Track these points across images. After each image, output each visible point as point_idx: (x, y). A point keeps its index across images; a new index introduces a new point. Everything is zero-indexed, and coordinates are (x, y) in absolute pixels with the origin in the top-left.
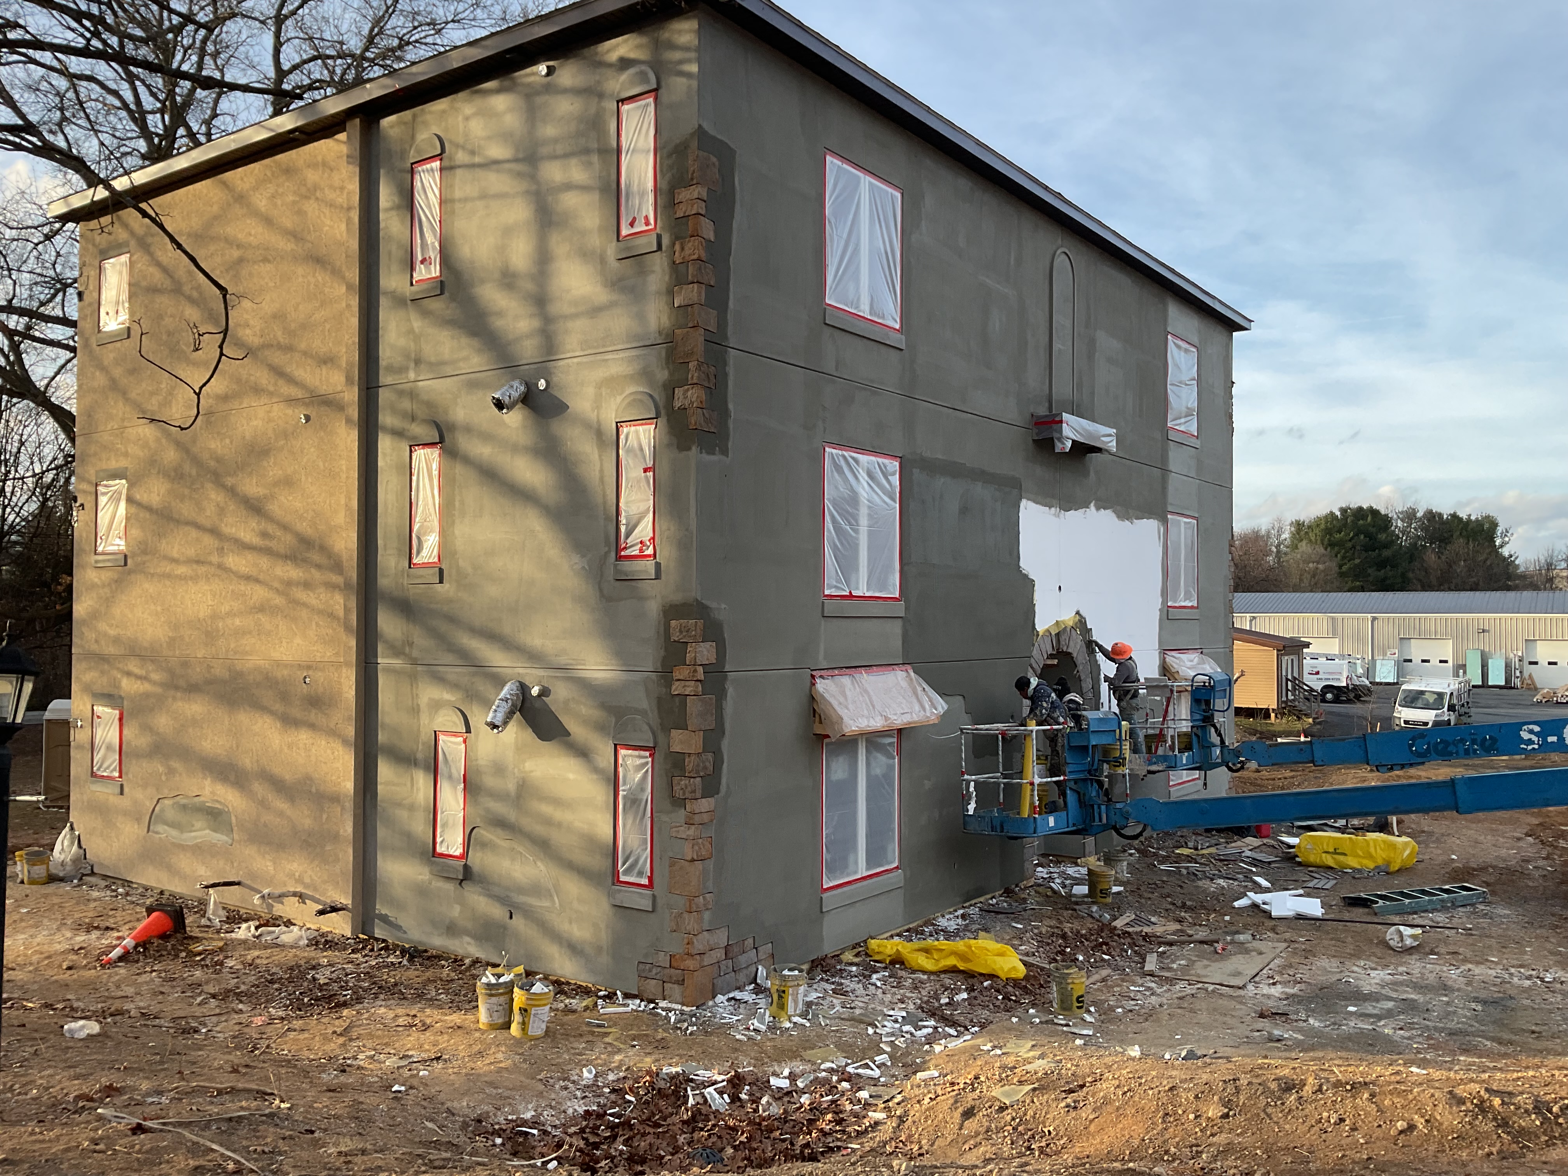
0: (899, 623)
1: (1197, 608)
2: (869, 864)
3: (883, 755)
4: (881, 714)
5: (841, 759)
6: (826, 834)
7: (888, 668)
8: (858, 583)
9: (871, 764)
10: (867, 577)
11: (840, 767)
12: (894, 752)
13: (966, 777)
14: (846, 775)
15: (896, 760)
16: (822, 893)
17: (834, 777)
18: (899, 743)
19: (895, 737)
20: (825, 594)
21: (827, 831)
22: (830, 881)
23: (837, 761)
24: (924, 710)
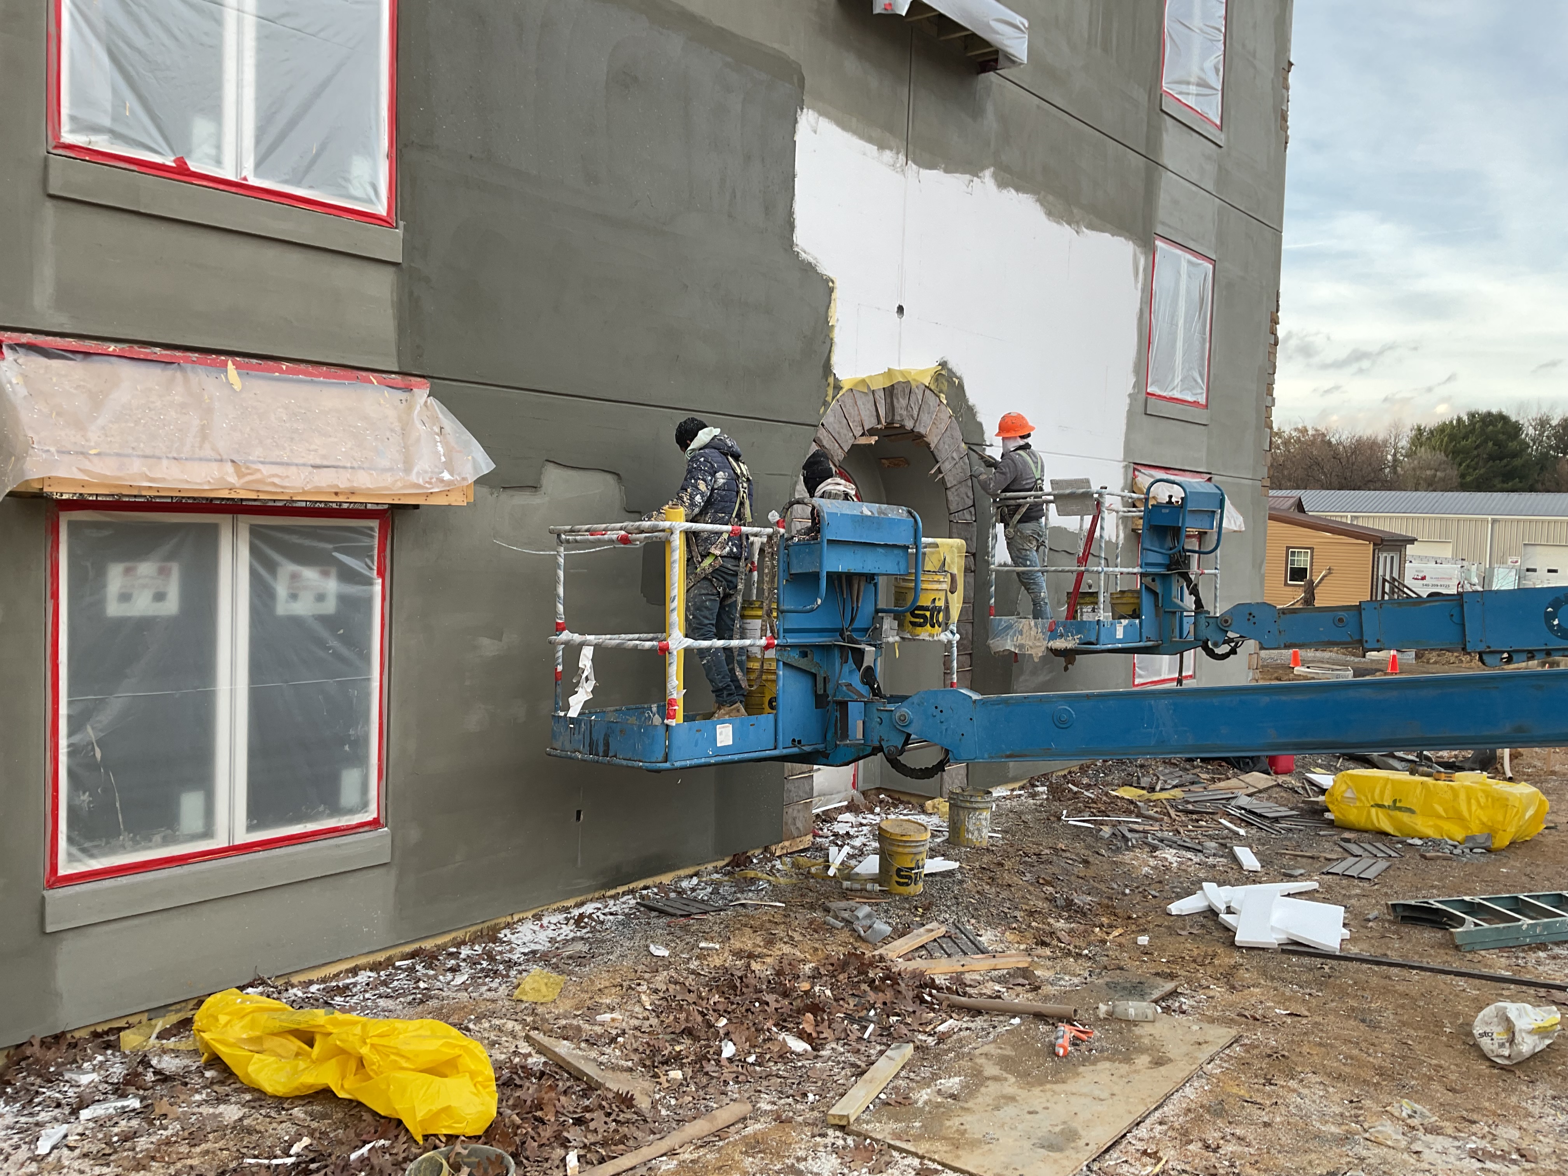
0: (387, 276)
1: (1206, 406)
3: (325, 574)
4: (225, 457)
5: (146, 568)
6: (69, 746)
7: (340, 372)
8: (219, 147)
9: (274, 589)
10: (258, 141)
11: (144, 586)
12: (371, 569)
13: (566, 635)
14: (171, 606)
15: (378, 588)
16: (51, 887)
17: (114, 609)
18: (384, 551)
19: (372, 537)
20: (62, 140)
21: (76, 739)
22: (92, 856)
23: (128, 571)
24: (408, 470)
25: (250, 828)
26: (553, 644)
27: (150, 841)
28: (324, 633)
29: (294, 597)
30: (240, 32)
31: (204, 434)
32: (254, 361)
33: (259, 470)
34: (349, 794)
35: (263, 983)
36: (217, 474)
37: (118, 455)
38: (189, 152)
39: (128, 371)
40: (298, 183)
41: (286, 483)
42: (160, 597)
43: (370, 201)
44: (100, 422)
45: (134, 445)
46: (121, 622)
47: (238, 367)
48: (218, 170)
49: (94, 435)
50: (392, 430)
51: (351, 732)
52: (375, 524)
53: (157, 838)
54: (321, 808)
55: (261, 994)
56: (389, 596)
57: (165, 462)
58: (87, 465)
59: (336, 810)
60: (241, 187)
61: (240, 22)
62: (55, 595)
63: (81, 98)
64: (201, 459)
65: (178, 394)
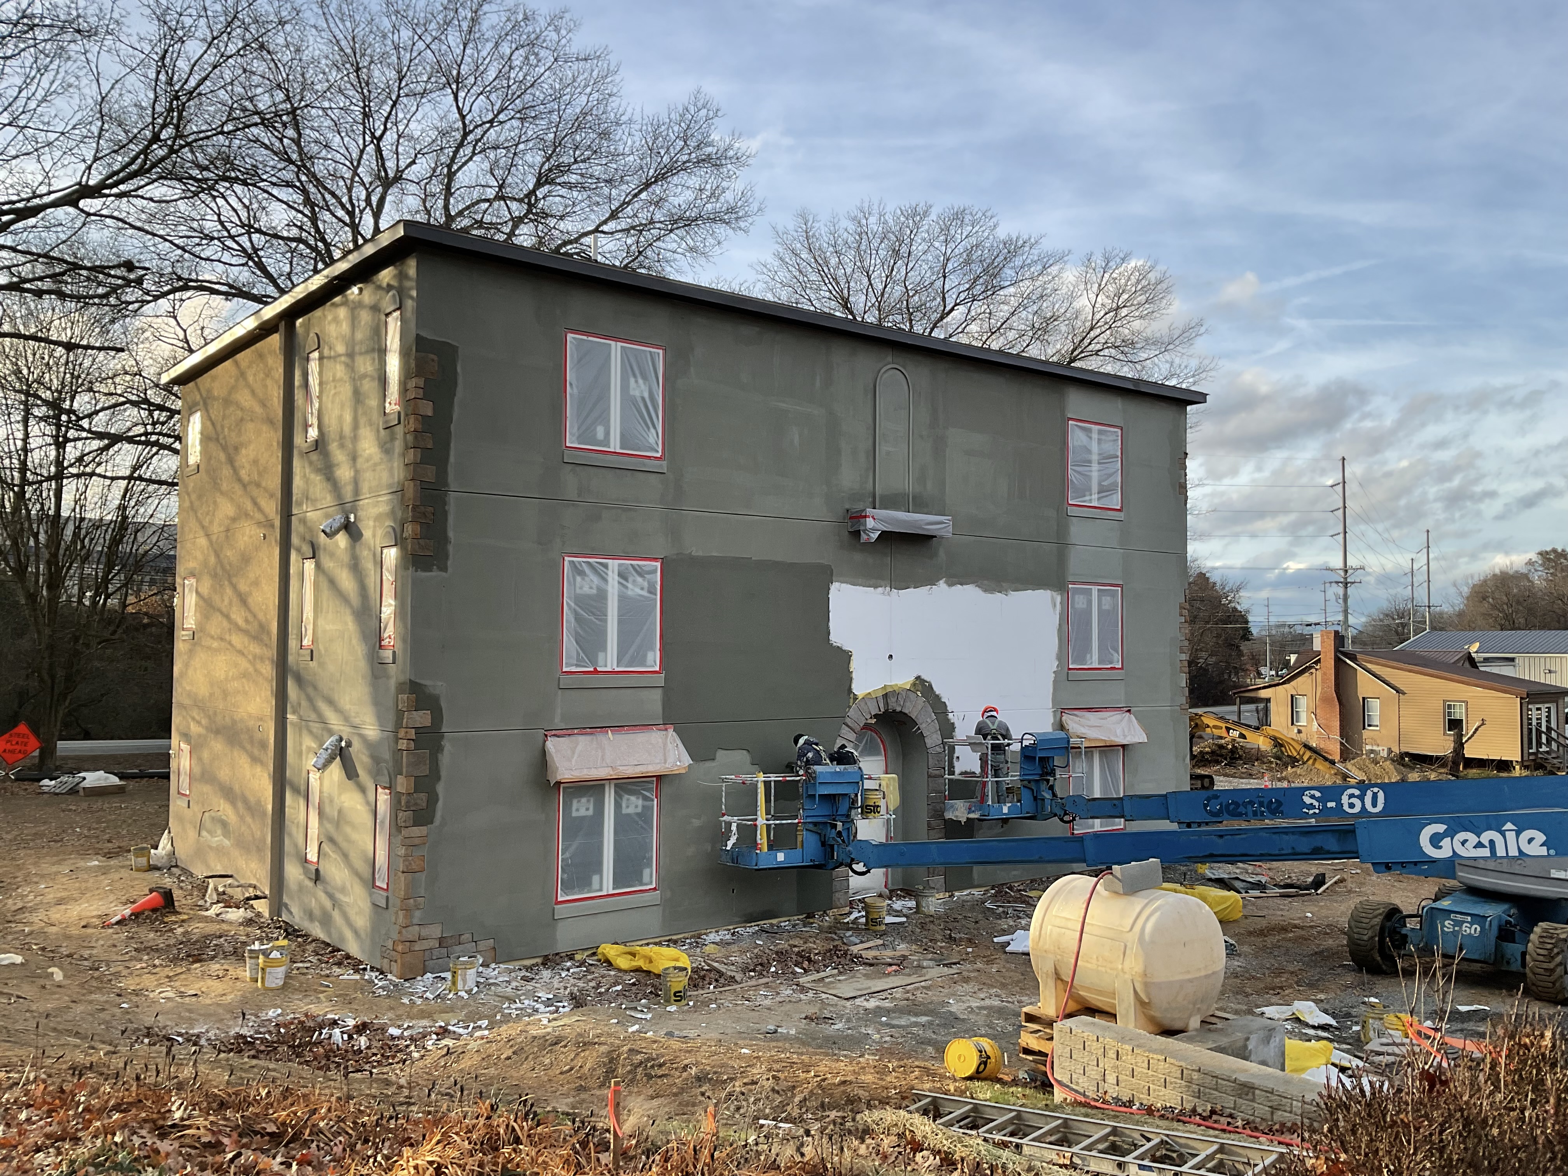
0: (660, 691)
1: (1122, 669)
2: (617, 883)
3: (638, 798)
4: (609, 766)
5: (584, 800)
6: (562, 858)
7: (643, 728)
8: (606, 661)
9: (622, 804)
10: (617, 655)
11: (583, 806)
12: (653, 796)
13: (726, 818)
14: (590, 812)
15: (655, 802)
16: (556, 904)
18: (658, 790)
19: (654, 785)
20: (563, 672)
21: (564, 856)
22: (568, 895)
23: (579, 801)
24: (664, 761)
25: (614, 888)
26: (721, 822)
28: (637, 819)
29: (628, 807)
30: (613, 623)
31: (603, 759)
32: (617, 729)
33: (618, 767)
34: (646, 878)
36: (606, 770)
37: (580, 768)
38: (598, 665)
39: (581, 738)
40: (631, 667)
41: (626, 771)
42: (587, 809)
43: (654, 667)
44: (574, 757)
45: (584, 764)
46: (577, 818)
47: (612, 732)
48: (606, 668)
49: (573, 762)
50: (660, 747)
51: (646, 855)
52: (654, 781)
53: (585, 890)
54: (637, 882)
55: (618, 944)
56: (659, 805)
58: (573, 772)
59: (642, 884)
60: (613, 672)
61: (612, 619)
62: (559, 811)
63: (569, 657)
64: (602, 767)
65: (594, 744)
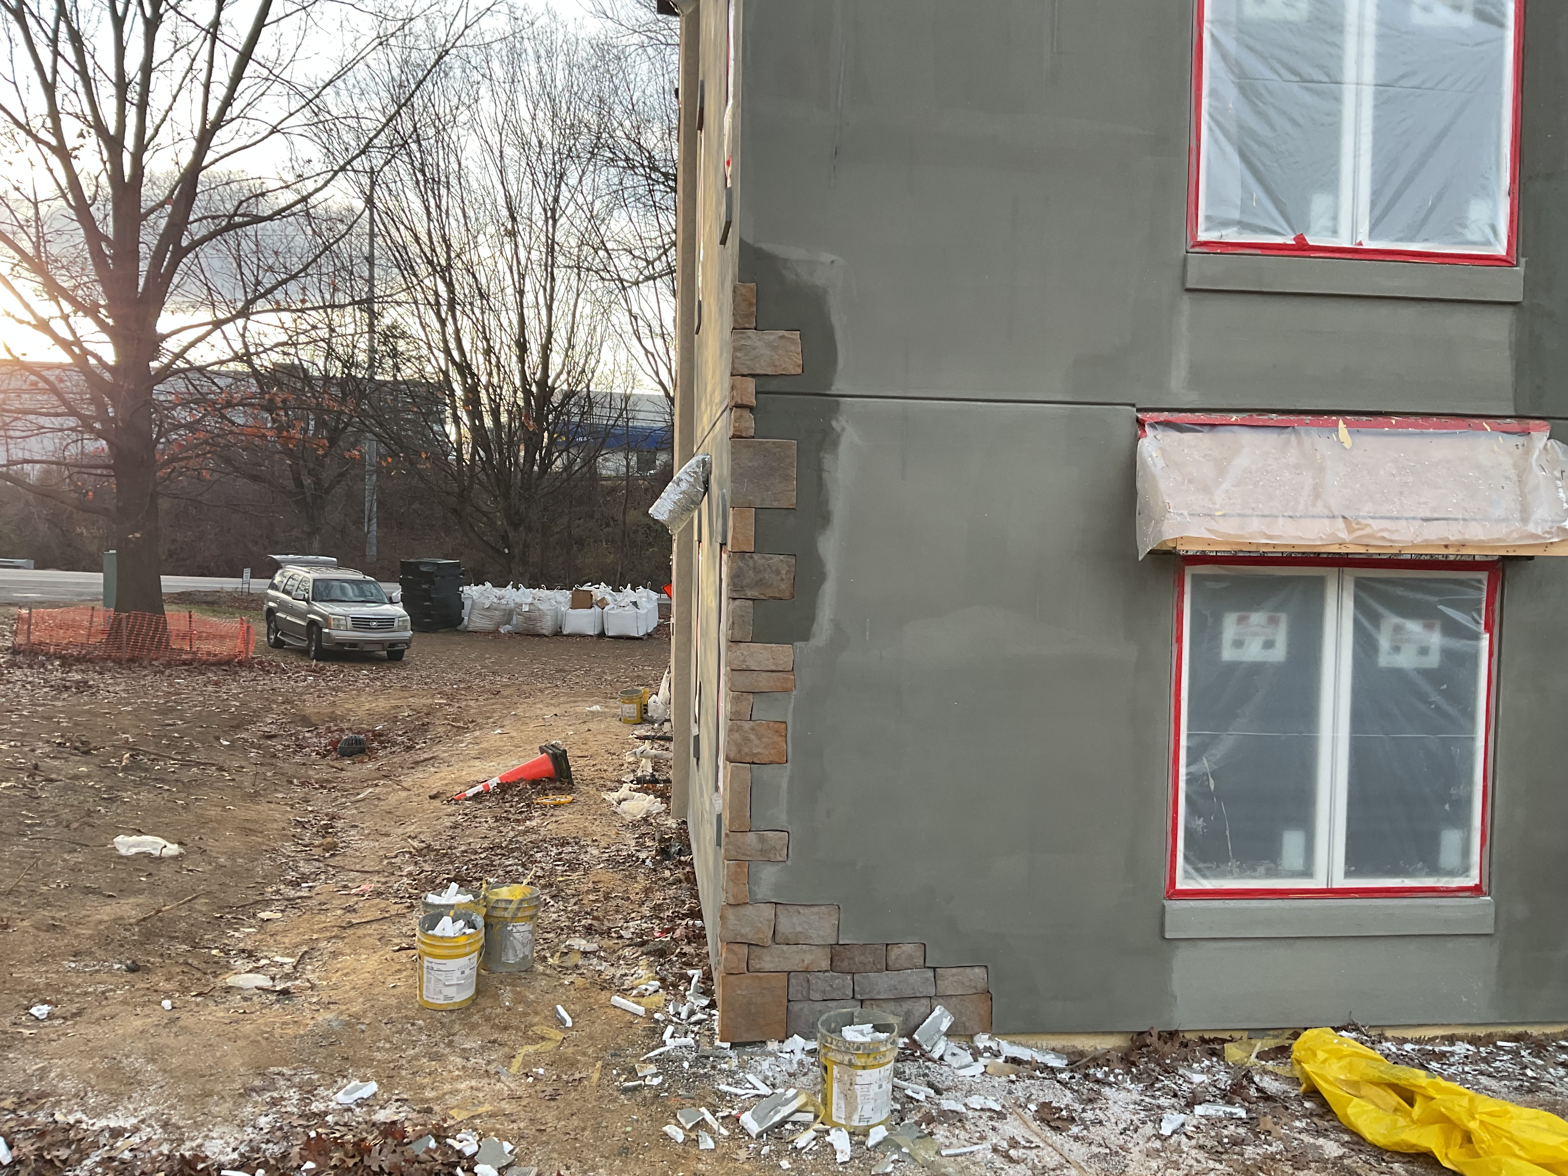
0: (1506, 317)
3: (1429, 627)
4: (1336, 513)
5: (1257, 618)
6: (1188, 774)
7: (1451, 421)
8: (1335, 218)
9: (1377, 641)
10: (1373, 204)
11: (1255, 634)
12: (1478, 623)
14: (1279, 654)
15: (1484, 642)
16: (1170, 898)
17: (1228, 654)
18: (1493, 604)
19: (1480, 589)
20: (1199, 239)
21: (1193, 768)
22: (1204, 876)
23: (1241, 620)
24: (1525, 520)
25: (1348, 874)
27: (1255, 870)
28: (1425, 686)
29: (1397, 649)
30: (1358, 105)
31: (1317, 493)
32: (1364, 418)
33: (1368, 525)
34: (1449, 856)
35: (1357, 1029)
36: (1329, 530)
37: (1239, 515)
38: (1308, 228)
39: (1247, 437)
40: (1411, 239)
41: (1395, 537)
42: (1269, 644)
43: (1488, 243)
44: (1224, 486)
45: (1253, 505)
46: (1234, 666)
47: (1348, 425)
48: (1334, 240)
49: (1219, 496)
50: (1507, 478)
51: (1452, 791)
52: (1483, 576)
53: (1261, 870)
54: (1420, 865)
55: (1356, 1039)
56: (1497, 653)
57: (1281, 520)
58: (1213, 525)
59: (1435, 870)
60: (1357, 253)
61: (1358, 94)
62: (1180, 640)
63: (1216, 199)
64: (1313, 517)
65: (1293, 455)
